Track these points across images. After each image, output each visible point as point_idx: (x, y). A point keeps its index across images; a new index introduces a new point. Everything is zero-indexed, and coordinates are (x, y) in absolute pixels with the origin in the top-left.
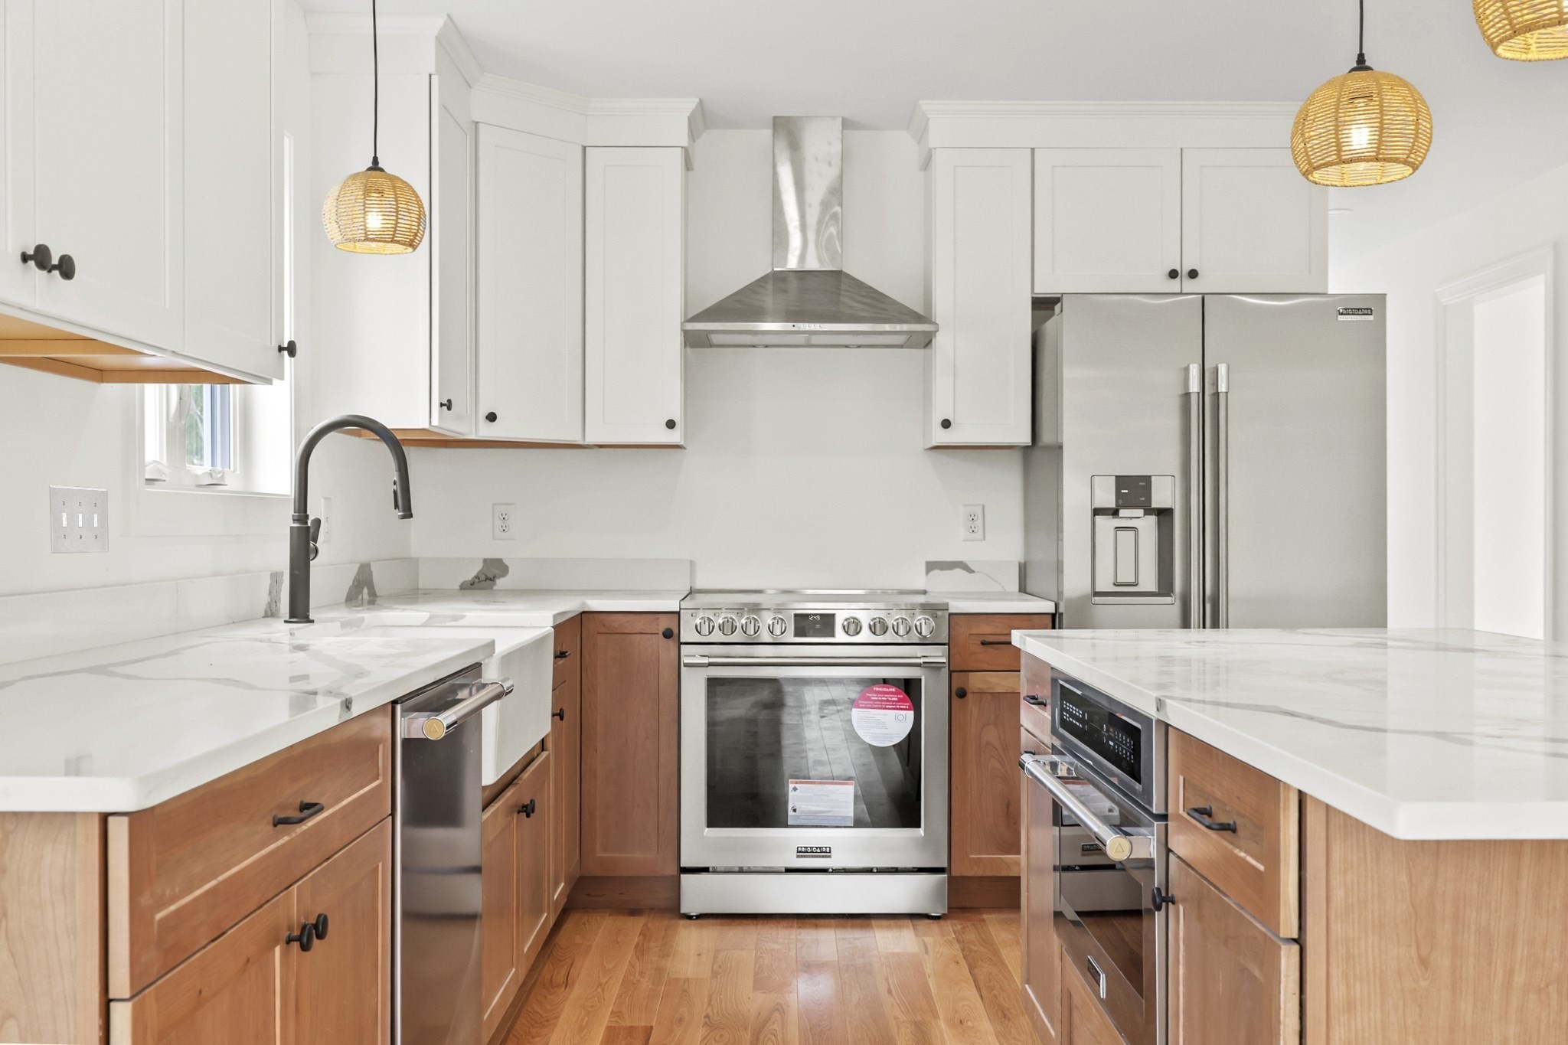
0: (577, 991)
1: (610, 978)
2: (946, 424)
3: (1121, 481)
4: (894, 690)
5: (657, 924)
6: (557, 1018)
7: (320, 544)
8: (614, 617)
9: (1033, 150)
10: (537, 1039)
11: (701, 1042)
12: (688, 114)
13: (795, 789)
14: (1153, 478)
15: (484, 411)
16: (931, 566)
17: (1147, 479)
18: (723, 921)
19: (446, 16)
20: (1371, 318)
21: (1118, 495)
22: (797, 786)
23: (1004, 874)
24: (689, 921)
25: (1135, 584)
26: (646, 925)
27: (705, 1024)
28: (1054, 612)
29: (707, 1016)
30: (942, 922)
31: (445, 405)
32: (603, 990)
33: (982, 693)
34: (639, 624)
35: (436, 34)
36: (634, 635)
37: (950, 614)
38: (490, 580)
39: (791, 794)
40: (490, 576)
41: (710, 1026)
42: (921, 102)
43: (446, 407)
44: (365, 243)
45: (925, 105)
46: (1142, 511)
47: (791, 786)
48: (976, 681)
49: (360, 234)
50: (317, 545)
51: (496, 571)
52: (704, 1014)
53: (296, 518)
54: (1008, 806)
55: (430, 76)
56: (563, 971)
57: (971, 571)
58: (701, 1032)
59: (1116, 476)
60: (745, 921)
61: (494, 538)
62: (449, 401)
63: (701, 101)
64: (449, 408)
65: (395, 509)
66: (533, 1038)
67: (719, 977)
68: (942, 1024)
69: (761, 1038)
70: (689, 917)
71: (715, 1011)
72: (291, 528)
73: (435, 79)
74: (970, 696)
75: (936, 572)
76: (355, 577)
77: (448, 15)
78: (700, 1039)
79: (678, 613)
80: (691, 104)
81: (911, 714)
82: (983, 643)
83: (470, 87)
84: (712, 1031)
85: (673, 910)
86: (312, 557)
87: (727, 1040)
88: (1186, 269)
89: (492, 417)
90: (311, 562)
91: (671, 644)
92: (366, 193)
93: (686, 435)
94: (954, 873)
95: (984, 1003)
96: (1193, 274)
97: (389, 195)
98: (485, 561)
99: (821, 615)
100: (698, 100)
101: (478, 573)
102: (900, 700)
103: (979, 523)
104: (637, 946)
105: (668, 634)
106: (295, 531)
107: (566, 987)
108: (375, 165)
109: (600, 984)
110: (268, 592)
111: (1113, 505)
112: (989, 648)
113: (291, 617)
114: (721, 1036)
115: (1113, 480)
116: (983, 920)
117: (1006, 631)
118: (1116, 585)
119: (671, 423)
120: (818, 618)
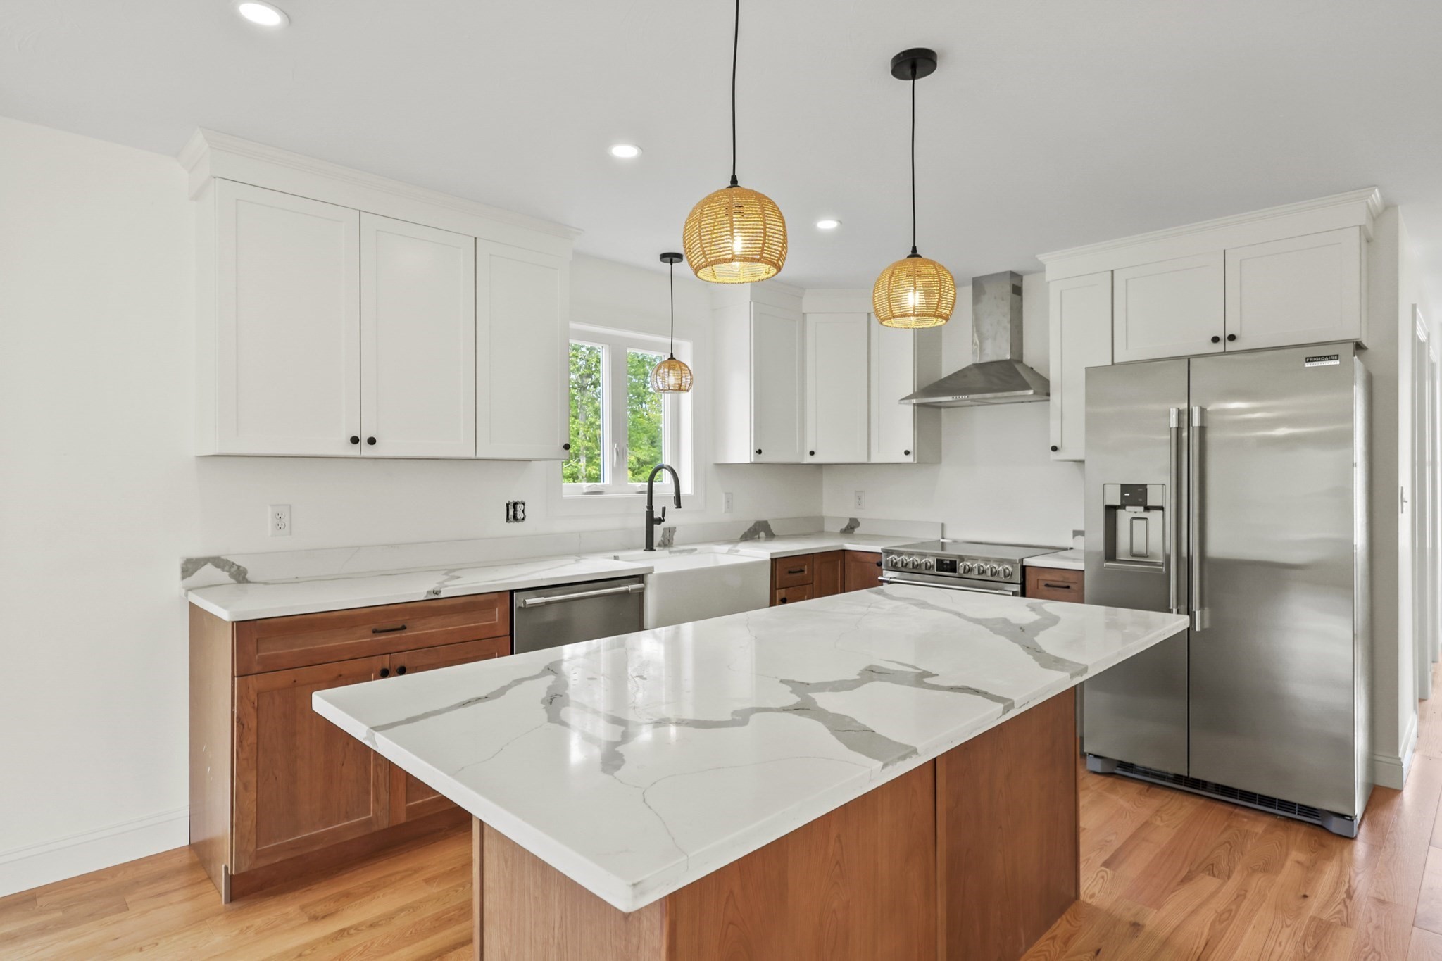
2: (1055, 449)
3: (1125, 488)
8: (858, 553)
14: (1148, 487)
15: (806, 450)
16: (1074, 533)
17: (1144, 487)
20: (1337, 362)
21: (1122, 496)
25: (1144, 557)
31: (758, 451)
34: (869, 558)
36: (867, 563)
37: (1022, 566)
38: (853, 529)
43: (758, 453)
46: (1142, 508)
49: (667, 387)
51: (855, 524)
53: (648, 507)
59: (1122, 485)
62: (760, 450)
64: (760, 453)
82: (1047, 586)
86: (655, 523)
92: (669, 369)
96: (1232, 338)
97: (678, 369)
98: (850, 519)
99: (950, 561)
101: (846, 525)
105: (879, 564)
106: (647, 512)
108: (672, 358)
111: (1121, 504)
112: (1051, 589)
115: (1119, 487)
117: (1061, 579)
118: (1133, 555)
119: (907, 453)
120: (948, 562)
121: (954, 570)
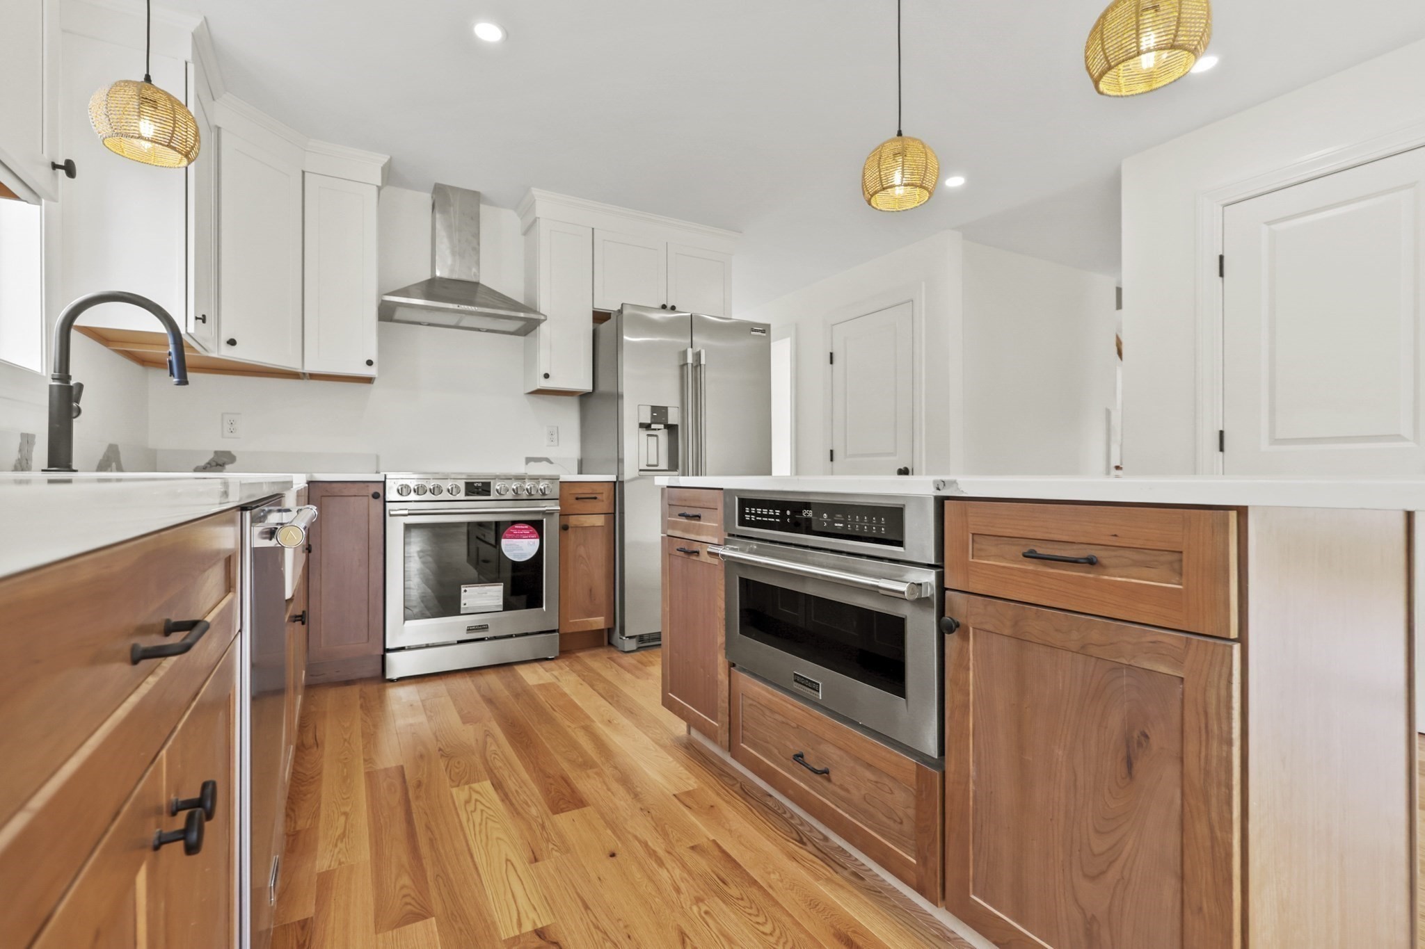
0: (328, 748)
1: (351, 734)
2: (547, 376)
3: (654, 409)
4: (527, 527)
5: (371, 689)
6: (320, 773)
7: (82, 404)
8: (334, 485)
9: (593, 229)
10: (309, 796)
11: (446, 770)
12: (382, 165)
13: (465, 591)
14: (669, 408)
15: (225, 337)
16: (528, 460)
17: (666, 408)
18: (417, 680)
19: (203, 18)
20: (764, 335)
21: (653, 417)
22: (467, 589)
23: (589, 629)
24: (392, 683)
25: (657, 466)
26: (361, 690)
27: (442, 756)
28: (615, 480)
29: (440, 750)
30: (557, 661)
31: (200, 319)
32: (349, 743)
33: (576, 527)
34: (353, 490)
35: (193, 30)
36: (350, 498)
37: (560, 482)
38: (221, 465)
39: (463, 594)
40: (220, 462)
41: (447, 757)
42: (533, 188)
43: (201, 321)
44: (138, 140)
45: (536, 192)
46: (663, 425)
47: (463, 589)
48: (573, 521)
50: (80, 405)
51: (225, 460)
52: (437, 749)
53: (55, 377)
54: (591, 590)
55: (186, 63)
56: (310, 735)
57: (551, 463)
58: (442, 764)
59: (652, 406)
60: (432, 678)
61: (223, 437)
62: (204, 316)
63: (390, 161)
64: (204, 321)
65: (170, 376)
66: (305, 795)
67: (434, 718)
68: (600, 725)
69: (489, 758)
70: (391, 681)
71: (444, 743)
72: (51, 386)
73: (191, 67)
74: (570, 529)
75: (532, 464)
76: (105, 453)
77: (205, 18)
78: (444, 768)
79: (384, 483)
80: (384, 159)
81: (537, 541)
82: (577, 499)
83: (214, 99)
84: (450, 760)
85: (381, 677)
86: (74, 414)
87: (464, 765)
88: (669, 306)
89: (232, 342)
90: (74, 420)
91: (379, 503)
93: (379, 370)
94: (561, 632)
95: (614, 707)
96: (673, 308)
98: (216, 452)
99: (482, 483)
100: (389, 157)
101: (210, 461)
102: (531, 533)
103: (555, 436)
104: (362, 706)
105: (376, 496)
106: (55, 390)
107: (317, 747)
108: (149, 80)
109: (345, 740)
110: (18, 449)
111: (649, 422)
112: (580, 501)
113: (49, 466)
114: (459, 763)
115: (649, 408)
116: (578, 657)
117: (590, 492)
118: (648, 465)
119: (370, 363)
120: (480, 485)
121: (488, 492)
